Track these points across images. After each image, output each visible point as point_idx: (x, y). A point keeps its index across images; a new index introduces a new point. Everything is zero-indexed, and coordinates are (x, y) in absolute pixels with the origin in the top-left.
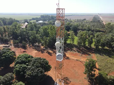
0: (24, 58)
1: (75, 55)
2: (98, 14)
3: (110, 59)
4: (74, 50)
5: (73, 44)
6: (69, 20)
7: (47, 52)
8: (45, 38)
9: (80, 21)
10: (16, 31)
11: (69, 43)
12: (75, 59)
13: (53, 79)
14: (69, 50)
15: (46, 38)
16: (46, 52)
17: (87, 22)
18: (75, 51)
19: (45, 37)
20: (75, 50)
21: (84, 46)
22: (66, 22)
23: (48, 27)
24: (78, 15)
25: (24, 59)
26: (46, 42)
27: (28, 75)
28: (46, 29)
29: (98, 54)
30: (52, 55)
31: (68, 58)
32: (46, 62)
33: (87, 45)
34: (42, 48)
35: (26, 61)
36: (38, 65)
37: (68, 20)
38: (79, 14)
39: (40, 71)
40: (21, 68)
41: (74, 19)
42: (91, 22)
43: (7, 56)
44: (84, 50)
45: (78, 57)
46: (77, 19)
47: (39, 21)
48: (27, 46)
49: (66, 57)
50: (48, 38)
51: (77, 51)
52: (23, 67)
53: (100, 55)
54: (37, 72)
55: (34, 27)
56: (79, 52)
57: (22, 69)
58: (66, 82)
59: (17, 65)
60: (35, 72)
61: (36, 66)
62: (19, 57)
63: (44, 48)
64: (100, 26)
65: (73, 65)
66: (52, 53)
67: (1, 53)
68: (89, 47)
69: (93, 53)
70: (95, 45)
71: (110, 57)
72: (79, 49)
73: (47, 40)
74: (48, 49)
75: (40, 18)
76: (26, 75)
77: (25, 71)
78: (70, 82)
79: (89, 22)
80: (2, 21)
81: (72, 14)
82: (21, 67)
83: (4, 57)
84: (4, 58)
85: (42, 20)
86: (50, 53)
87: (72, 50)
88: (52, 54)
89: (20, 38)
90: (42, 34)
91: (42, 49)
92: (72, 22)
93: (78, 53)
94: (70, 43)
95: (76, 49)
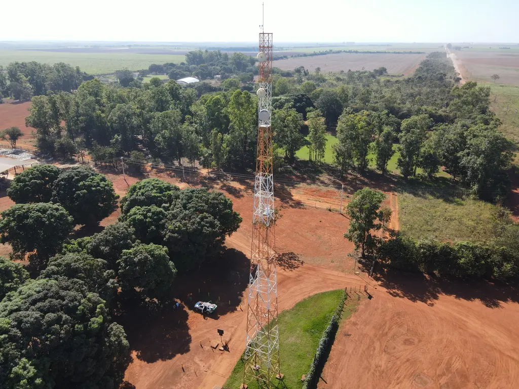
0: (152, 189)
1: (326, 197)
2: (449, 46)
3: (447, 207)
4: (322, 182)
5: (322, 160)
6: (312, 72)
7: (225, 185)
8: (216, 135)
9: (360, 78)
10: (103, 115)
11: (307, 159)
12: (326, 206)
13: (247, 258)
14: (303, 180)
15: (220, 135)
16: (218, 187)
17: (389, 81)
18: (326, 185)
19: (214, 131)
20: (326, 181)
21: (363, 169)
22: (300, 81)
23: (225, 96)
24: (356, 52)
25: (155, 191)
26: (218, 149)
27: (173, 232)
28: (217, 102)
29: (406, 194)
30: (242, 196)
31: (298, 204)
32: (225, 201)
33: (373, 165)
34: (204, 175)
35: (160, 197)
36: (201, 206)
37: (306, 74)
38: (359, 49)
39: (207, 222)
40: (149, 214)
41: (336, 69)
42: (408, 81)
43: (93, 189)
44: (360, 180)
45: (337, 201)
46: (346, 71)
47: (184, 76)
48: (149, 169)
49: (290, 203)
50: (227, 137)
51: (334, 183)
52: (153, 213)
53: (415, 195)
54: (199, 223)
55: (169, 98)
56: (339, 187)
57: (150, 218)
58: (287, 264)
59: (134, 209)
60: (193, 223)
61: (196, 208)
62: (138, 186)
63: (212, 176)
64: (442, 99)
65: (313, 224)
66: (241, 190)
67: (73, 177)
68: (380, 172)
69: (390, 190)
70: (400, 163)
71: (447, 200)
72: (342, 177)
73: (224, 145)
74: (224, 179)
75: (183, 64)
76: (166, 234)
77: (161, 223)
78: (302, 263)
79: (397, 82)
80: (26, 76)
81: (328, 49)
82: (149, 211)
83: (85, 191)
84: (84, 194)
85: (196, 75)
86: (236, 190)
87: (314, 181)
88: (241, 193)
89: (117, 140)
90: (201, 124)
91: (205, 178)
92: (324, 80)
93: (336, 190)
94: (310, 160)
95: (332, 178)
